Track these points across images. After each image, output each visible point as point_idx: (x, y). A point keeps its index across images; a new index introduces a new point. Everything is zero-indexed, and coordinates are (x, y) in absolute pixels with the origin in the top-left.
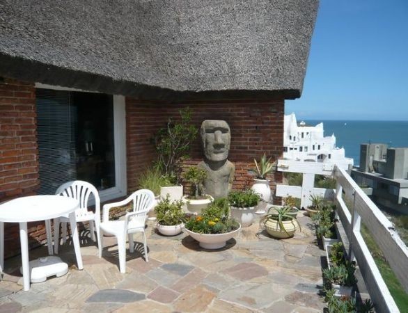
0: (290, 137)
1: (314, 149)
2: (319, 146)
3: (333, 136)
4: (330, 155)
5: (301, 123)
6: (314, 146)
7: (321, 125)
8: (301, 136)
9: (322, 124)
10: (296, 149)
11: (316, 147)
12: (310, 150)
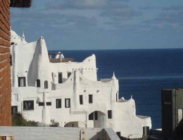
0: (39, 82)
1: (81, 102)
2: (91, 97)
3: (114, 77)
4: (110, 113)
5: (58, 56)
6: (81, 97)
7: (92, 59)
8: (57, 79)
9: (93, 57)
10: (49, 104)
11: (86, 99)
12: (75, 104)
